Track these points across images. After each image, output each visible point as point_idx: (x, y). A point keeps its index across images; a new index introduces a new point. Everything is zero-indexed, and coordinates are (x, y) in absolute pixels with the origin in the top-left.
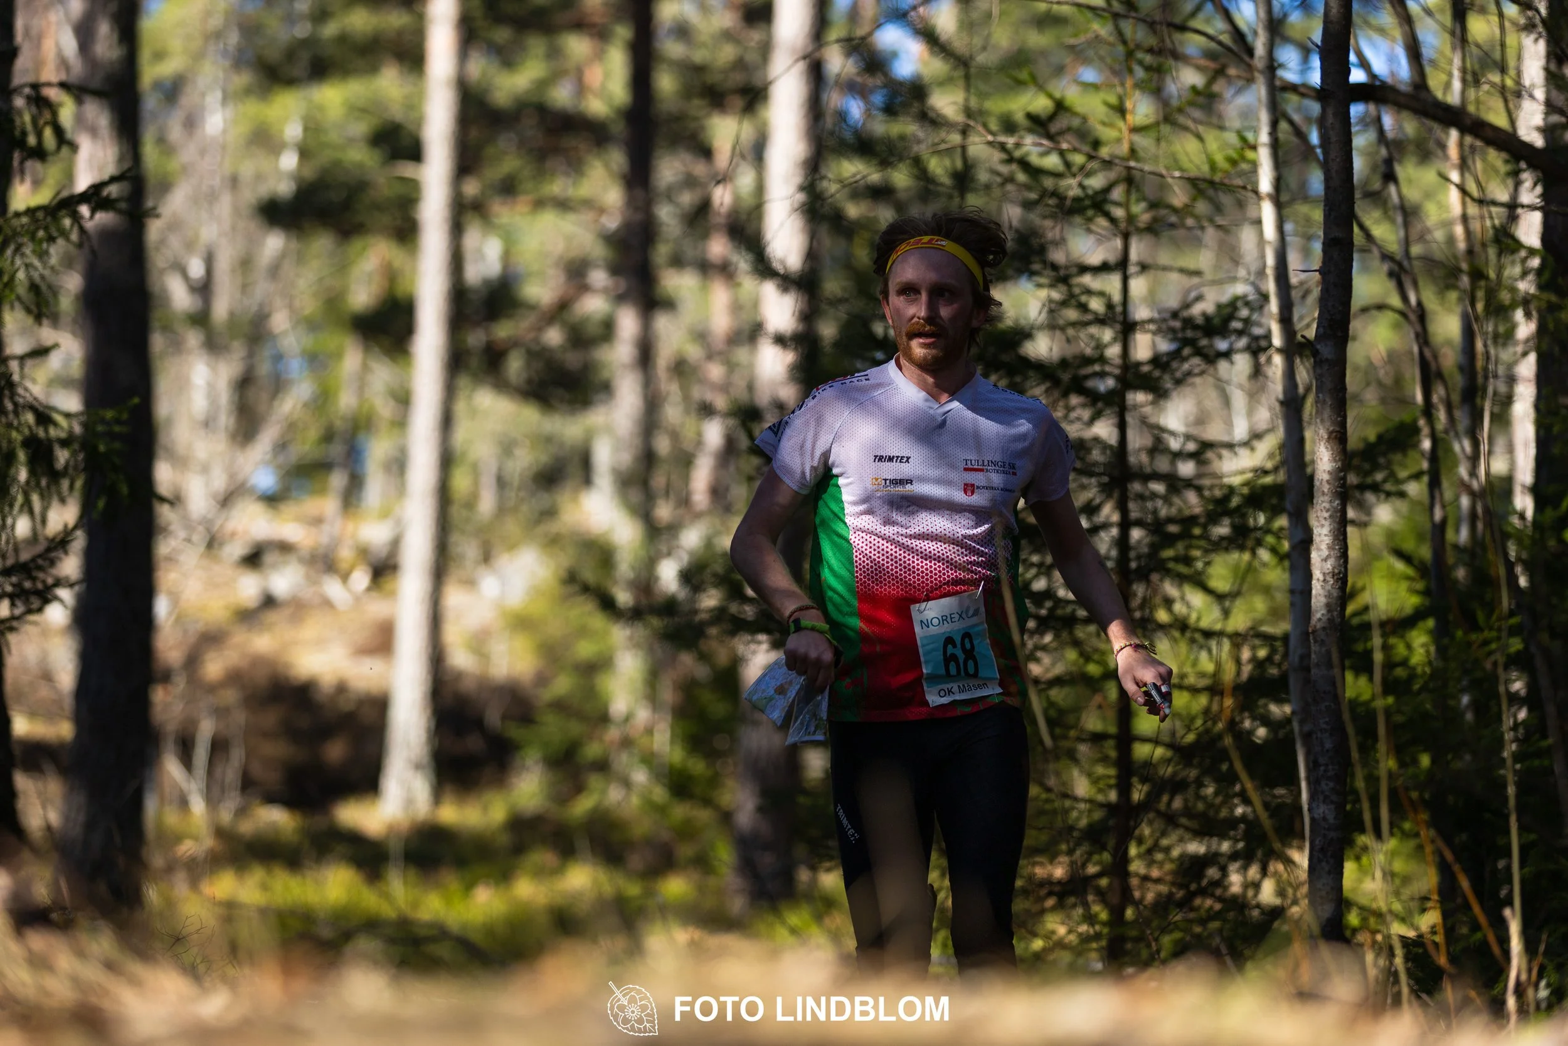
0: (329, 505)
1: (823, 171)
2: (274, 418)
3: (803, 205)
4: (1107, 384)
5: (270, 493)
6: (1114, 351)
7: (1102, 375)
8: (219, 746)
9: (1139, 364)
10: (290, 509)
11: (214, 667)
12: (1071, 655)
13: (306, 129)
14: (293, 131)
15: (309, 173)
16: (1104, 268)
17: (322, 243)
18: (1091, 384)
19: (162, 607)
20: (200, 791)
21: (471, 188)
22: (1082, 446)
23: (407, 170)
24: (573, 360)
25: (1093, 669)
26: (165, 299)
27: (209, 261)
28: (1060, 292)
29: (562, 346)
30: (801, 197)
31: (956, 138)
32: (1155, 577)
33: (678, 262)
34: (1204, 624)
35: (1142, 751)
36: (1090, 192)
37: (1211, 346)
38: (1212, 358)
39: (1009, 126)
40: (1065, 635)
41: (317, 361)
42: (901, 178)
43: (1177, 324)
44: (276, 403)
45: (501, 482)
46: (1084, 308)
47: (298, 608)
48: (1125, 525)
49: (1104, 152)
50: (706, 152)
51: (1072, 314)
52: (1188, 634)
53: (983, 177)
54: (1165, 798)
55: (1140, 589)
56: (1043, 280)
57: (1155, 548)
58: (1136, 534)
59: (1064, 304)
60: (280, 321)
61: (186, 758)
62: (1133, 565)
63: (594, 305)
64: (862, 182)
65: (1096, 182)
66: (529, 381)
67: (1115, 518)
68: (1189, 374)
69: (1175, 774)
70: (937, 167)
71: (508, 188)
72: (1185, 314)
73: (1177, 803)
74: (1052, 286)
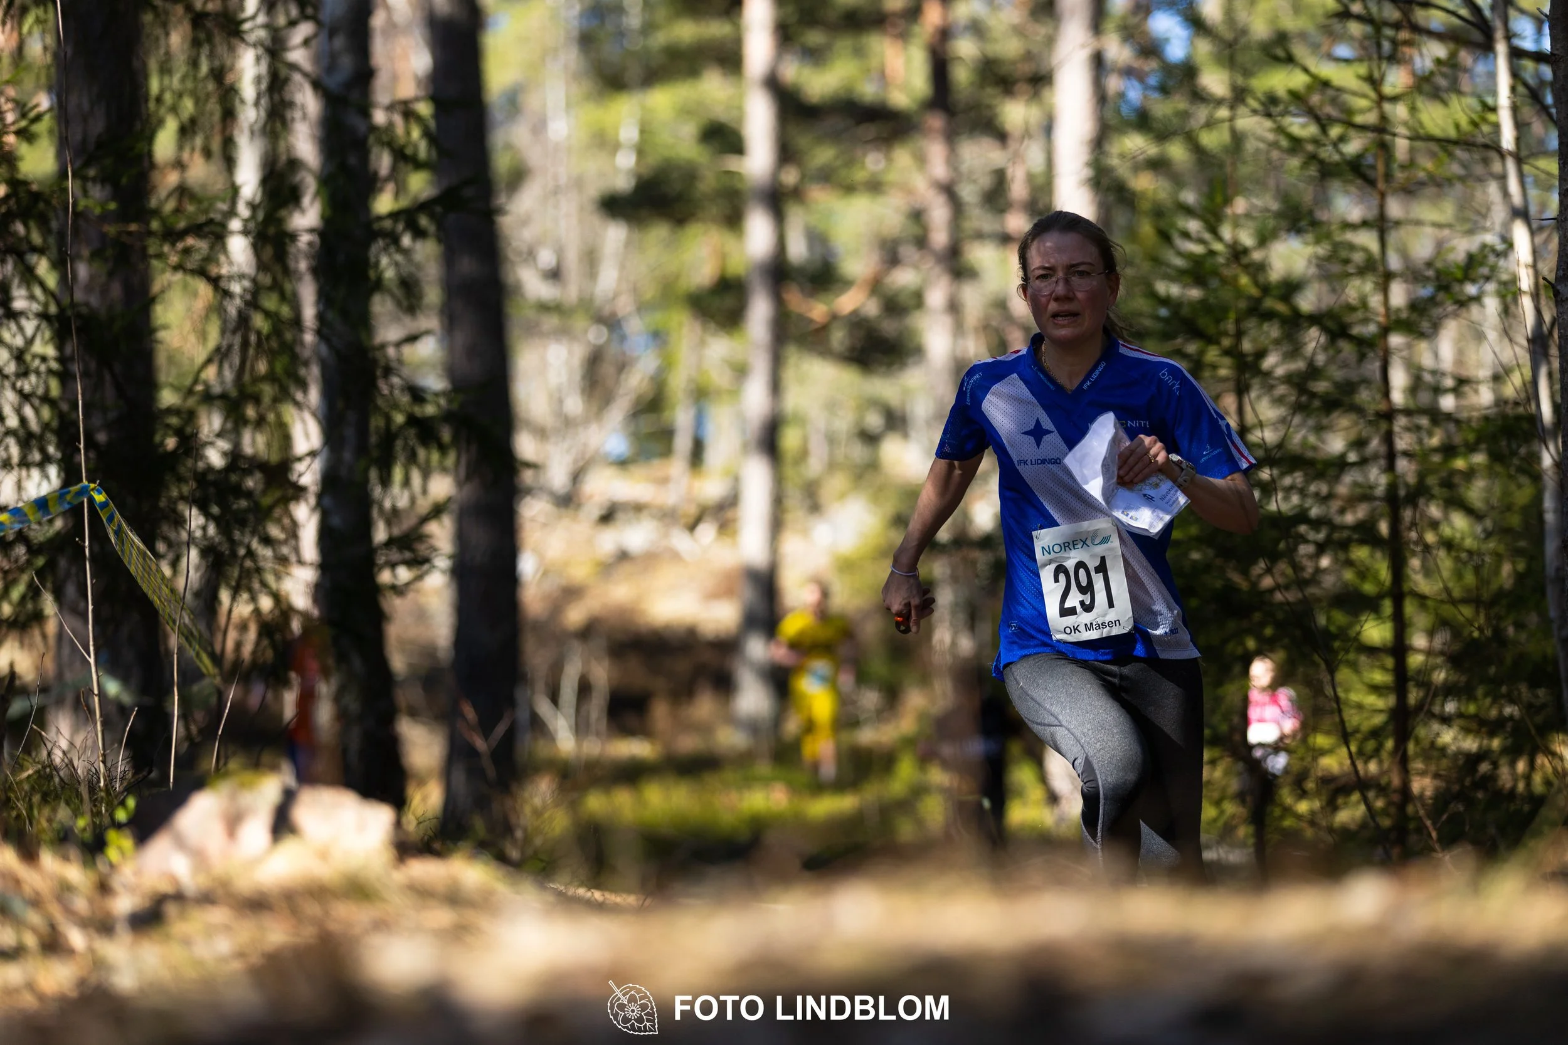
0: (677, 466)
1: (1107, 147)
2: (621, 391)
3: (1090, 180)
4: (1372, 329)
5: (622, 459)
6: (1375, 301)
7: (1366, 321)
8: (584, 688)
9: (1398, 310)
10: (639, 471)
11: (575, 616)
12: (1349, 575)
13: (642, 132)
14: (629, 133)
15: (645, 171)
16: (1365, 224)
17: (659, 232)
18: (1356, 330)
19: (527, 565)
20: (570, 727)
21: (790, 177)
22: (1348, 388)
23: (732, 163)
24: (889, 327)
25: (1369, 588)
26: (518, 288)
27: (560, 252)
28: (1323, 248)
29: (879, 317)
30: (1088, 173)
31: (1223, 113)
32: (1421, 501)
33: (980, 236)
34: (1469, 543)
35: (1415, 660)
36: (1348, 158)
37: (1462, 291)
38: (1464, 303)
39: (1271, 100)
40: (1342, 556)
41: (658, 337)
42: (1177, 151)
43: (1430, 273)
44: (623, 376)
45: (831, 439)
46: (1347, 261)
47: (650, 560)
48: (1391, 456)
49: (1359, 119)
50: (1001, 136)
51: (1336, 268)
52: (1454, 554)
53: (1251, 146)
54: (1438, 700)
55: (1407, 514)
56: (1310, 237)
57: (1421, 476)
58: (1402, 464)
59: (1329, 259)
60: (624, 305)
61: (554, 698)
62: (1402, 492)
63: (904, 278)
64: (1141, 157)
65: (1353, 146)
66: (852, 349)
67: (1383, 450)
68: (1446, 316)
69: (1446, 680)
70: (1211, 140)
71: (826, 177)
72: (1439, 265)
73: (1450, 707)
74: (1317, 242)
